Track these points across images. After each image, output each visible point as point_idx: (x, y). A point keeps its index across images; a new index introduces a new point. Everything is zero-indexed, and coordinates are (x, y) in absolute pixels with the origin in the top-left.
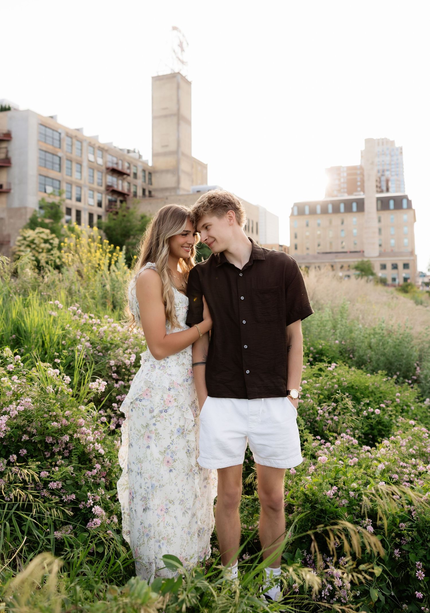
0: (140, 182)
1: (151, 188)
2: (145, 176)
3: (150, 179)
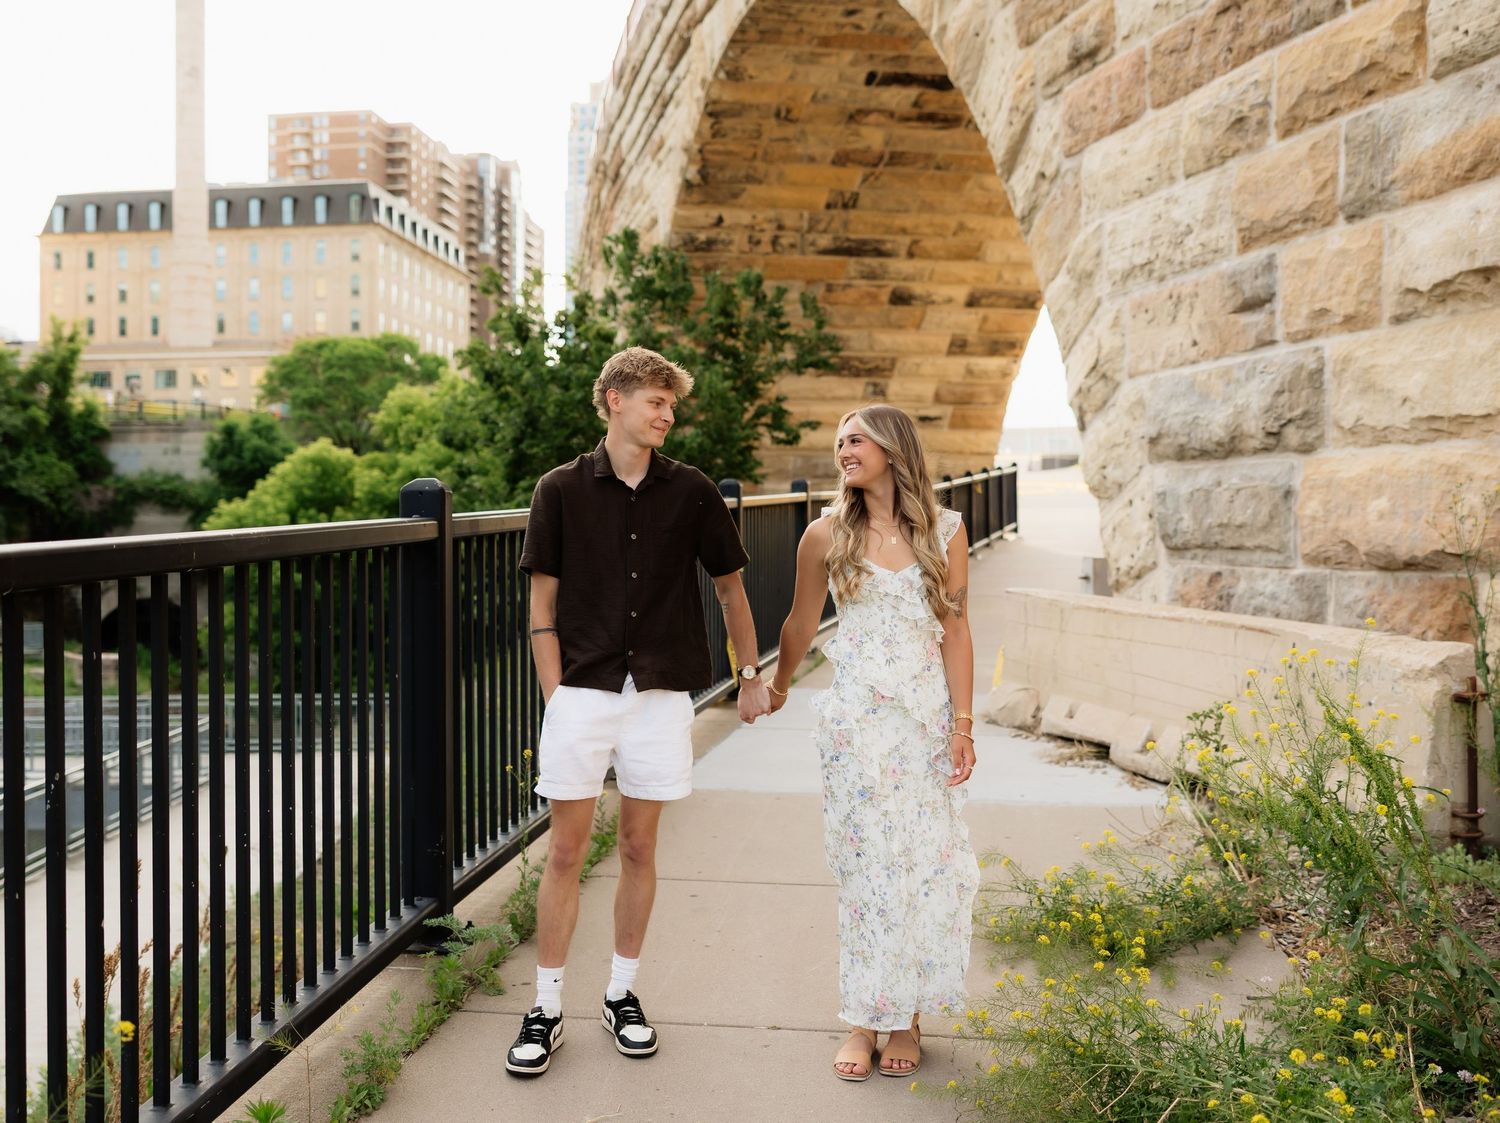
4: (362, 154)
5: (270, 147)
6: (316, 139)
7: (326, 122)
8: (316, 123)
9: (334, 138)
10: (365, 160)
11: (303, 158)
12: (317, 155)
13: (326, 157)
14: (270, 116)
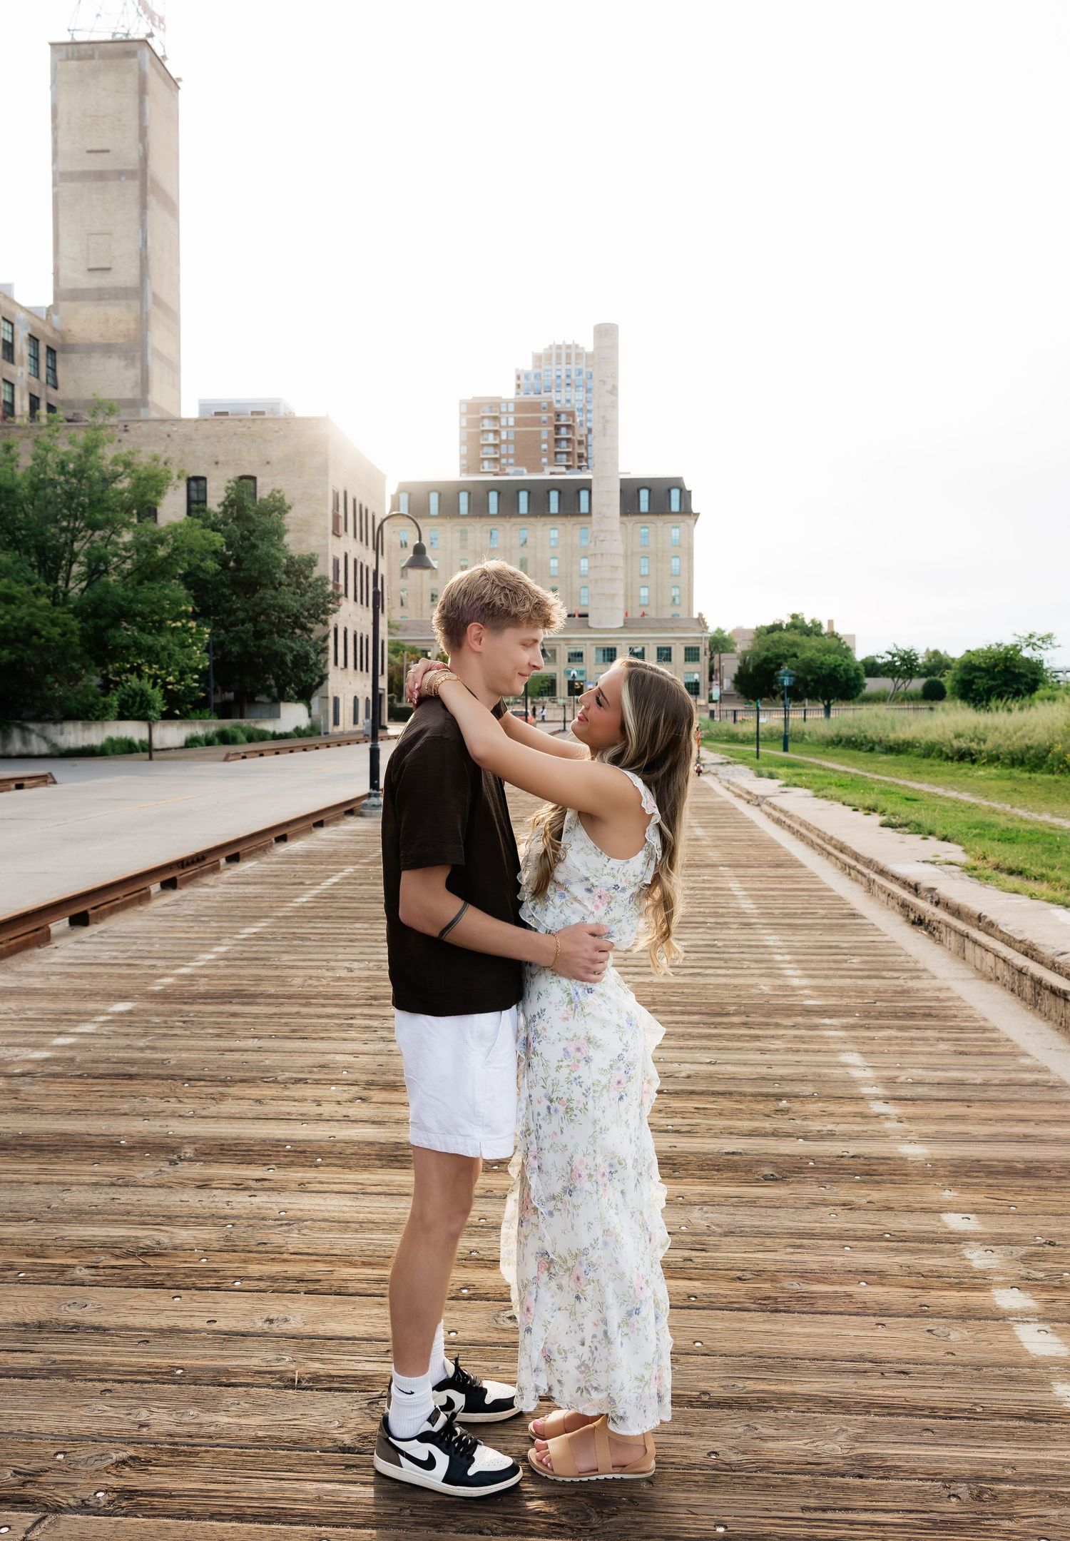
0: (21, 372)
1: (55, 396)
2: (36, 359)
3: (53, 369)
4: (544, 436)
5: (461, 428)
6: (503, 422)
7: (511, 409)
8: (504, 409)
9: (518, 422)
10: (546, 441)
11: (491, 439)
12: (504, 437)
13: (512, 438)
14: (462, 402)
